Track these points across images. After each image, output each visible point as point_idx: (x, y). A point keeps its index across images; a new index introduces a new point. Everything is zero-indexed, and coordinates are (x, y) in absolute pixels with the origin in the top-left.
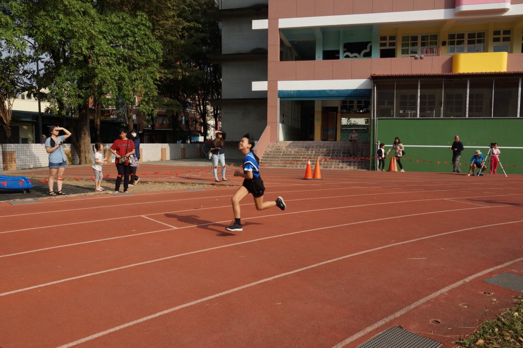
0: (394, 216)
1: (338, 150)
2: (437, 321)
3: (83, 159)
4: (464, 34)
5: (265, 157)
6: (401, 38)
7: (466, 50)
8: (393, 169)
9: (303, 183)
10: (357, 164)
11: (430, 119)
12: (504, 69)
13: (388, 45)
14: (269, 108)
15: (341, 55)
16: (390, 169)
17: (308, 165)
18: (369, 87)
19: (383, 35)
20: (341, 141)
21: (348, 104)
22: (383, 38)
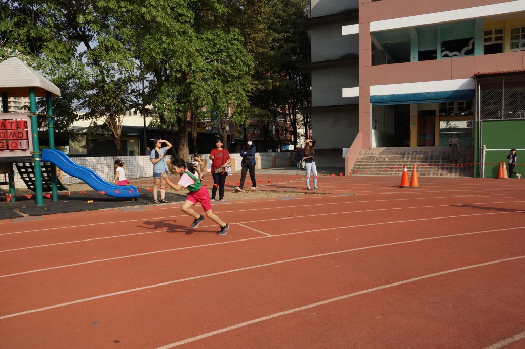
1: (436, 156)
5: (357, 165)
6: (510, 31)
8: (502, 175)
9: (399, 192)
10: (458, 171)
13: (493, 39)
14: (360, 115)
15: (439, 55)
16: (498, 176)
17: (404, 172)
18: (472, 87)
19: (488, 29)
20: (439, 147)
21: (448, 107)
22: (488, 33)
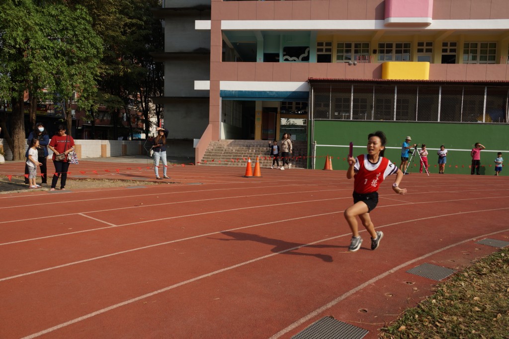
0: (328, 212)
2: (365, 311)
3: (17, 155)
4: (392, 44)
5: (207, 155)
6: (337, 45)
7: (394, 59)
8: (328, 167)
9: (243, 181)
10: (295, 163)
11: (362, 121)
12: (426, 78)
13: (324, 50)
14: (210, 107)
15: (281, 58)
16: (325, 168)
17: (248, 163)
18: (306, 90)
19: (320, 41)
21: (287, 106)
22: (320, 44)
